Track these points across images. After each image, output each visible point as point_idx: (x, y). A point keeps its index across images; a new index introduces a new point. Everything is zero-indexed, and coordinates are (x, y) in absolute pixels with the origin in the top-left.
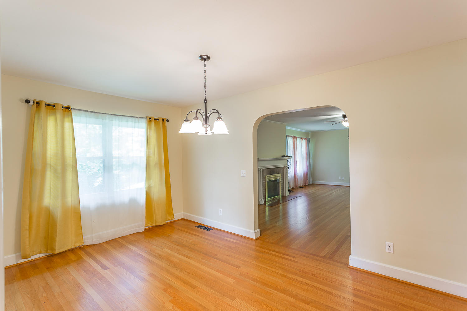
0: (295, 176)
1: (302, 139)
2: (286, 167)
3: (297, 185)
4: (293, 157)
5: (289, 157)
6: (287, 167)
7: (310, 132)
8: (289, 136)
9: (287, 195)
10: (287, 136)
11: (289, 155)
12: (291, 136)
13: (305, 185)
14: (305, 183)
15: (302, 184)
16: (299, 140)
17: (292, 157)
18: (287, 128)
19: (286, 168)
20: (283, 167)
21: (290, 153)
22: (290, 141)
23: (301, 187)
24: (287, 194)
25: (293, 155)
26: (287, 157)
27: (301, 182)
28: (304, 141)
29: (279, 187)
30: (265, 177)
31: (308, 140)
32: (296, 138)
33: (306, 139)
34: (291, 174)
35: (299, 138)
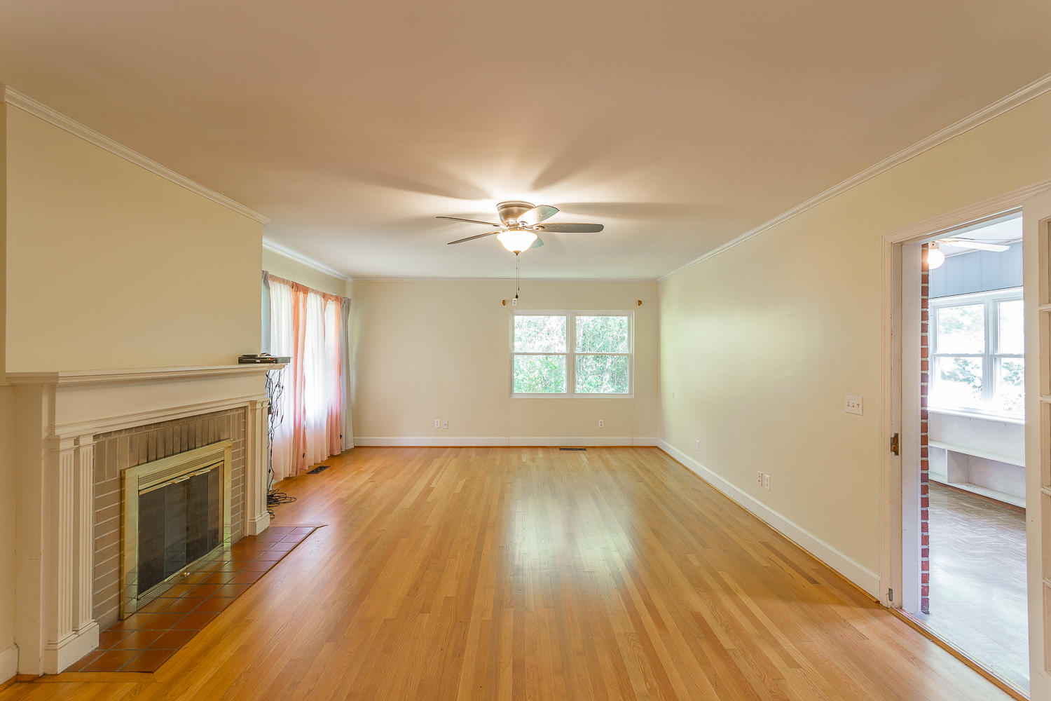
0: (299, 433)
1: (324, 296)
2: (258, 406)
3: (304, 464)
4: (292, 360)
5: (274, 361)
6: (266, 405)
7: (350, 280)
8: (274, 278)
9: (258, 532)
10: (266, 277)
11: (274, 354)
12: (284, 282)
13: (332, 456)
14: (332, 450)
15: (322, 455)
16: (313, 301)
17: (287, 360)
18: (268, 244)
19: (258, 412)
20: (245, 407)
21: (280, 346)
22: (281, 298)
23: (318, 469)
24: (261, 520)
25: (291, 355)
26: (264, 361)
27: (316, 451)
28: (332, 307)
29: (218, 503)
30: (122, 480)
31: (345, 305)
32: (306, 290)
33: (337, 298)
34: (282, 427)
35: (316, 292)
